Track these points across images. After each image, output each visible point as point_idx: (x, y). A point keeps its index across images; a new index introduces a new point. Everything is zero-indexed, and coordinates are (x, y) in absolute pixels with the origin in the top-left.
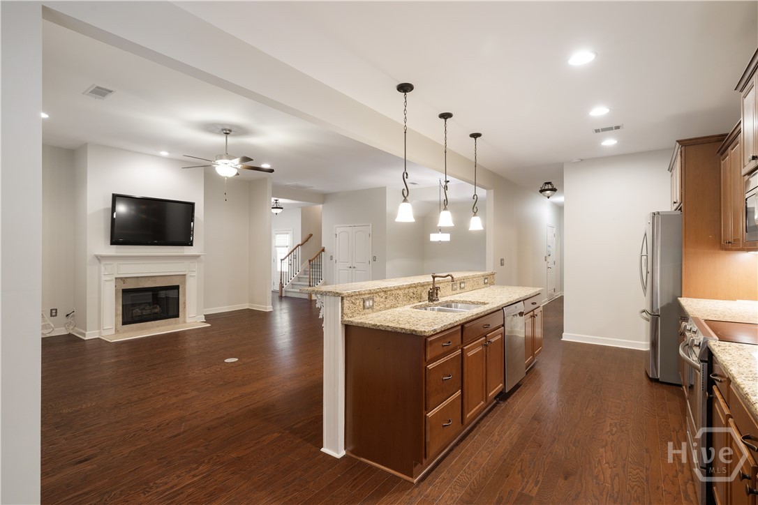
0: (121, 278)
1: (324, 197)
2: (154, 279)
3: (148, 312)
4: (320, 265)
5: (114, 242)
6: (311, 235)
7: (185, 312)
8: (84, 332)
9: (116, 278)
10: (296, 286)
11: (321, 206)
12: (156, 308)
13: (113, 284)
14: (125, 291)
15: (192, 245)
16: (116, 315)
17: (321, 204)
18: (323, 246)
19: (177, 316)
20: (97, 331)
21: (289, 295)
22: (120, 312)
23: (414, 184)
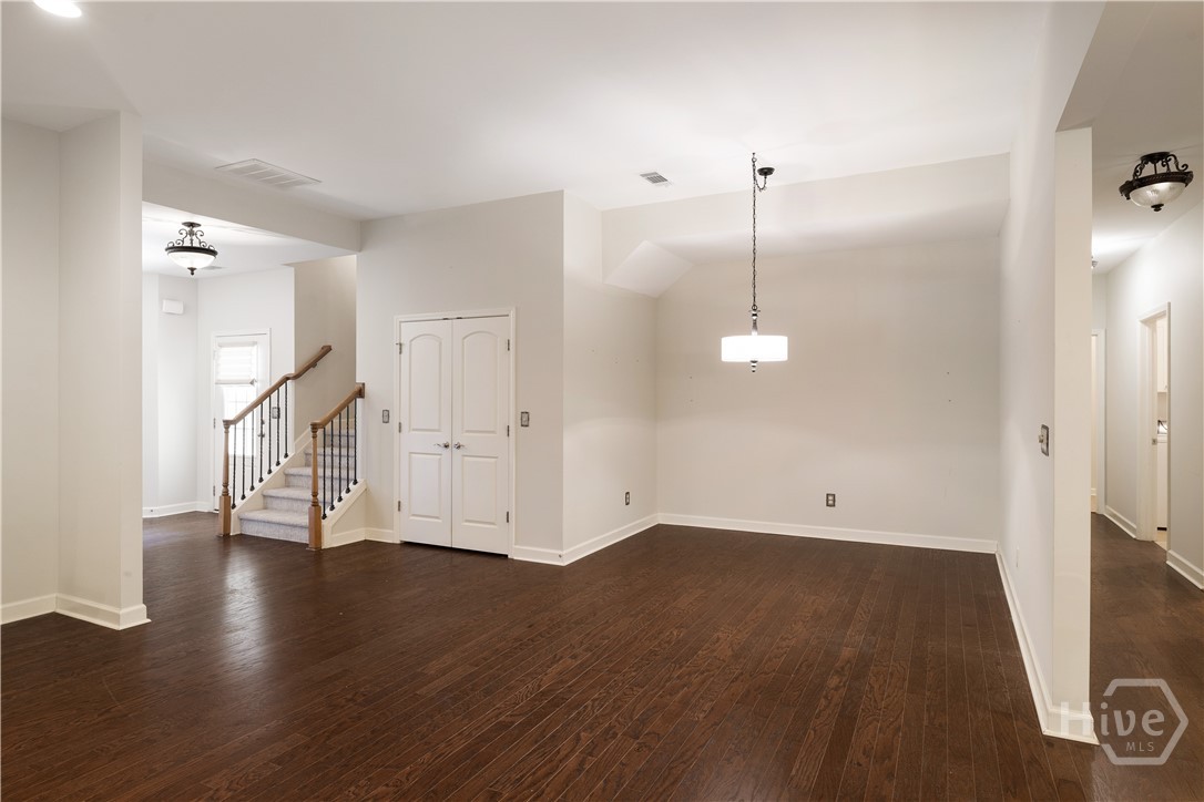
1: (361, 230)
6: (327, 350)
10: (275, 503)
11: (354, 258)
17: (353, 251)
18: (360, 380)
21: (251, 530)
23: (656, 179)
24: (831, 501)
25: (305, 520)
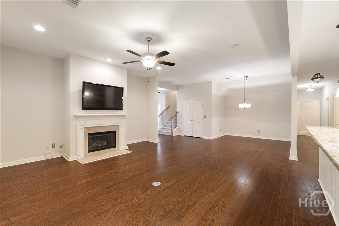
0: (88, 128)
1: (178, 87)
2: (104, 127)
3: (101, 144)
4: (176, 119)
5: (84, 108)
6: (170, 106)
7: (119, 144)
8: (68, 157)
9: (85, 128)
10: (164, 129)
11: (176, 92)
12: (104, 142)
13: (83, 131)
14: (89, 134)
15: (122, 110)
16: (85, 147)
17: (176, 90)
18: (177, 110)
19: (115, 146)
20: (75, 156)
22: (87, 146)
23: (227, 79)
24: (259, 131)
25: (170, 132)
